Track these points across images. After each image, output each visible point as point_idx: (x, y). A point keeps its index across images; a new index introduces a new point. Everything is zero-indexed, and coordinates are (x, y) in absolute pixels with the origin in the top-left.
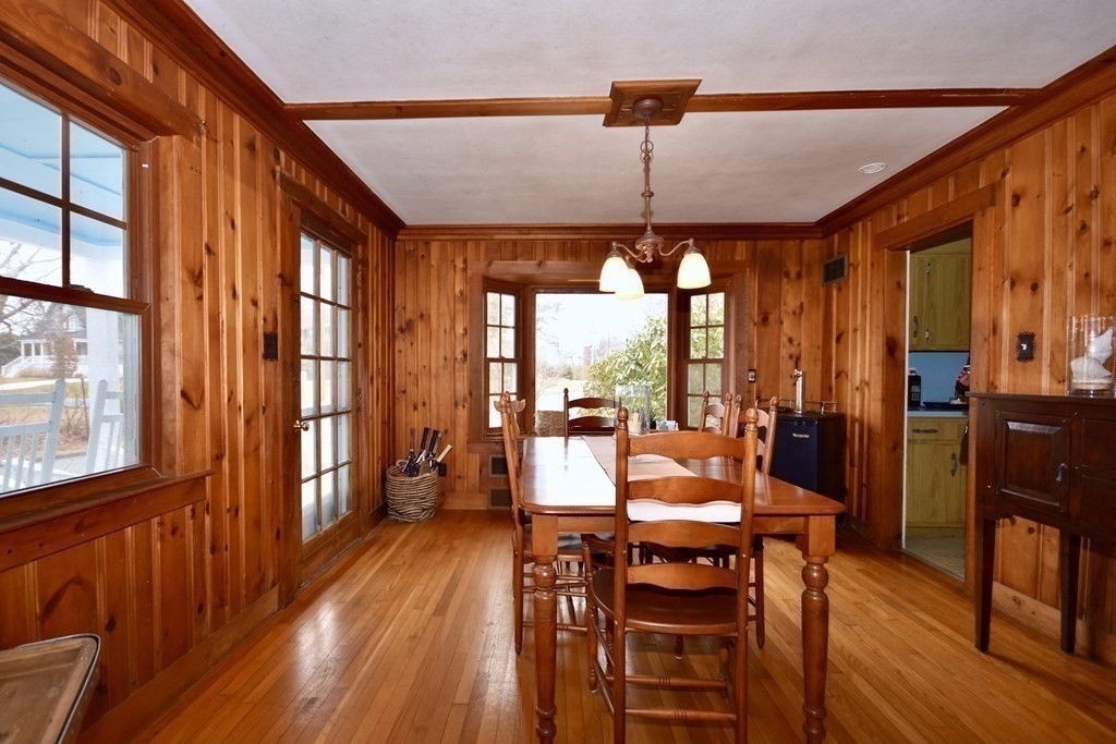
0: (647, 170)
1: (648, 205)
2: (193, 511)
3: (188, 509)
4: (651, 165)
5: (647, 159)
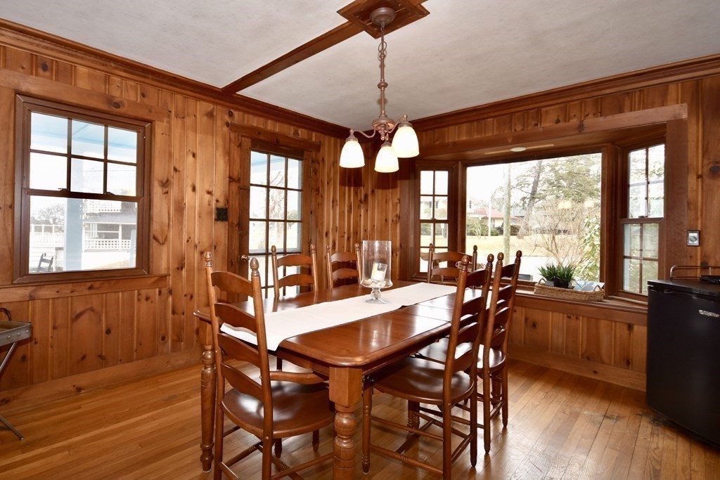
0: (382, 66)
1: (383, 94)
2: (160, 292)
3: (157, 290)
4: (386, 61)
5: (382, 56)
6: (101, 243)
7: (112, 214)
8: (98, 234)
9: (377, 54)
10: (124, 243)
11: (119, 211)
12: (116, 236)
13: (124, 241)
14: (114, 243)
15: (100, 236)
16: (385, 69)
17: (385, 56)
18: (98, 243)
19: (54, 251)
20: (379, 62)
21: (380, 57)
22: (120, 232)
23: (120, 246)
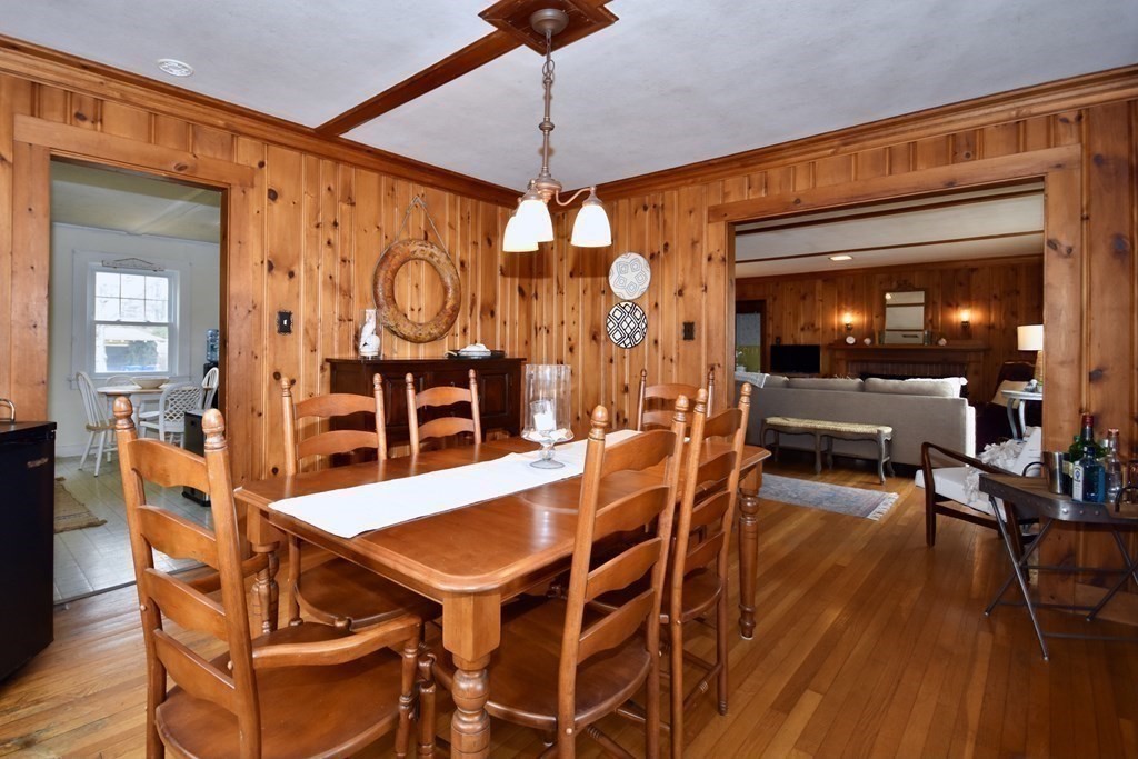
0: (548, 98)
1: (547, 140)
4: (554, 90)
5: (548, 82)
9: (541, 77)
16: (552, 102)
17: (552, 82)
20: (543, 91)
21: (545, 83)
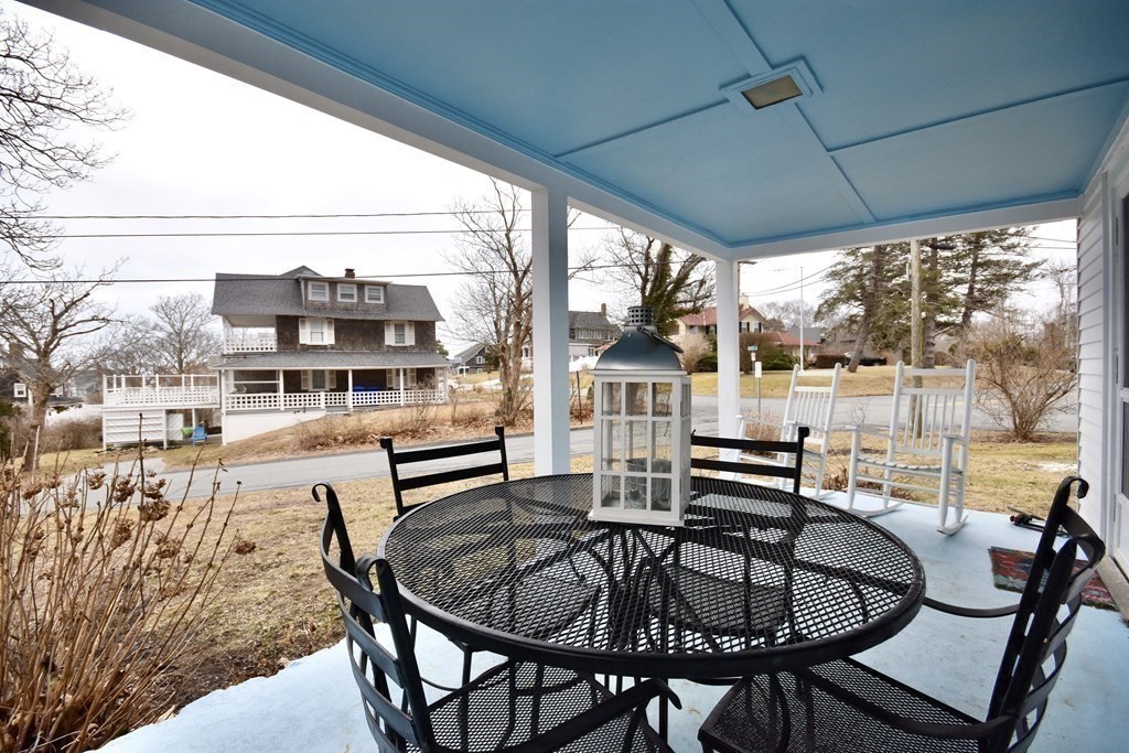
6: (241, 400)
7: (263, 354)
8: (236, 386)
10: (288, 399)
11: (274, 350)
12: (274, 389)
13: (288, 395)
14: (273, 399)
15: (239, 389)
18: (236, 400)
19: (164, 415)
22: (281, 383)
23: (282, 403)
